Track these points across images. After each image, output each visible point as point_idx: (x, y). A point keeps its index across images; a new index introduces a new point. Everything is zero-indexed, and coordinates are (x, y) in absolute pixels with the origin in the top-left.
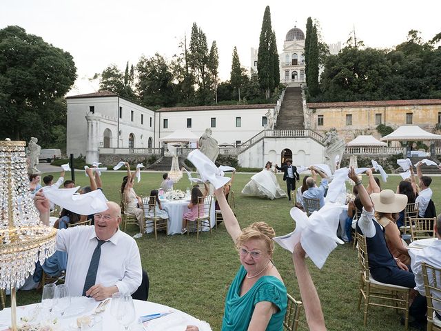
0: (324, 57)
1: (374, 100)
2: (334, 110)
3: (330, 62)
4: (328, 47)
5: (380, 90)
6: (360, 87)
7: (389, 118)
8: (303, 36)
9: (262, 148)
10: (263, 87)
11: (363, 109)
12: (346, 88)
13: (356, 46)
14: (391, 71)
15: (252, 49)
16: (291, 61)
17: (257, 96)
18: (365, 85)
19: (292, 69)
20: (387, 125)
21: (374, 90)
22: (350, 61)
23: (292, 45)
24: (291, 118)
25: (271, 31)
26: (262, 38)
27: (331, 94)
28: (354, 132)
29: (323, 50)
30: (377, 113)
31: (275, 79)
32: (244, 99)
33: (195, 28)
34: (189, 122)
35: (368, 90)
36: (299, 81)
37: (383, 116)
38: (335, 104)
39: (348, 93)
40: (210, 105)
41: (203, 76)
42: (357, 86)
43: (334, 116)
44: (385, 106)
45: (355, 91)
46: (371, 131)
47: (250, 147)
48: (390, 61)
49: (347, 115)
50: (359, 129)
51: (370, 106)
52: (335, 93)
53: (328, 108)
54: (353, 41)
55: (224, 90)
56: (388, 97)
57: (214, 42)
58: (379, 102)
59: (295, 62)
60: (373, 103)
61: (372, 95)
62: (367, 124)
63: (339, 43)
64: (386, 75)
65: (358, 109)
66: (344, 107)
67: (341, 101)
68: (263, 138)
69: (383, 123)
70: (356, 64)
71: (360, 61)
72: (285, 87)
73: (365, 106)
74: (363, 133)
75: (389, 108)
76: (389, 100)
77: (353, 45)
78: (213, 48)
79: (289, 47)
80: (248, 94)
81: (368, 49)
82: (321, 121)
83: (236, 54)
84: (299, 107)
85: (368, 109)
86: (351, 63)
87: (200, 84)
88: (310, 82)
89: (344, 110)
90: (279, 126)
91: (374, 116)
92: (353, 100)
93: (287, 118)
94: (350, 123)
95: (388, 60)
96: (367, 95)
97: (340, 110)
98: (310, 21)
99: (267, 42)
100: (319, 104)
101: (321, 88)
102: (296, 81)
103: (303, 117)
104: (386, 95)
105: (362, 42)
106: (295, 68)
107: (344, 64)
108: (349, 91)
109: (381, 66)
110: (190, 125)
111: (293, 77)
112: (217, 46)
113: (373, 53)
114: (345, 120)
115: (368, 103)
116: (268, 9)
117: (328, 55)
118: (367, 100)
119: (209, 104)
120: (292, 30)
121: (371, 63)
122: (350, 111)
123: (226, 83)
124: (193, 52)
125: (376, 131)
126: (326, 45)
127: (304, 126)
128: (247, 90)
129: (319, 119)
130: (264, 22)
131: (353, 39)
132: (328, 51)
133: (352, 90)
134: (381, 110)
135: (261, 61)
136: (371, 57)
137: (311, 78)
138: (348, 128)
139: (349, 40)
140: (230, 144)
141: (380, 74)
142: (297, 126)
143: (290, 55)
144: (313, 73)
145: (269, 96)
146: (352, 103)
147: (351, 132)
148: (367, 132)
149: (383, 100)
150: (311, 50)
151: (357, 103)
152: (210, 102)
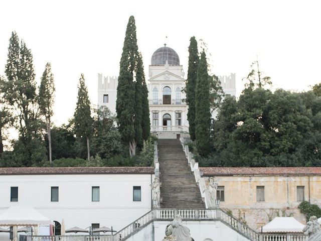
0: (215, 96)
1: (292, 166)
2: (239, 179)
3: (229, 108)
4: (220, 83)
5: (300, 151)
6: (272, 146)
7: (314, 193)
8: (178, 60)
9: (150, 236)
10: (126, 140)
11: (280, 179)
12: (253, 147)
13: (260, 84)
14: (312, 125)
15: (100, 76)
16: (161, 98)
17: (118, 153)
18: (278, 143)
19: (162, 111)
20: (312, 203)
21: (291, 151)
22: (257, 107)
23: (163, 74)
24: (180, 189)
25: (137, 53)
26: (124, 64)
27: (231, 154)
28: (268, 212)
29: (214, 86)
30: (299, 185)
31: (143, 126)
32: (98, 157)
33: (14, 40)
34: (14, 193)
35: (283, 150)
36: (174, 129)
37: (306, 189)
38: (240, 170)
39: (255, 154)
40: (41, 166)
41: (26, 117)
42: (267, 144)
43: (239, 187)
44: (309, 175)
45: (266, 151)
46: (291, 211)
47: (132, 234)
48: (310, 110)
49: (258, 187)
50: (275, 207)
51: (288, 175)
52: (237, 153)
53: (231, 175)
54: (256, 76)
55: (59, 140)
56: (310, 162)
57: (48, 65)
58: (299, 168)
59: (167, 99)
60: (292, 170)
61: (288, 158)
62: (285, 201)
63: (233, 76)
64: (306, 131)
65: (273, 179)
66: (253, 175)
67: (246, 166)
68: (152, 221)
69: (307, 199)
70: (266, 112)
71: (270, 108)
72: (157, 139)
73: (282, 175)
74: (281, 213)
75: (314, 178)
76: (312, 166)
77: (256, 82)
78: (45, 74)
79: (157, 76)
80: (102, 148)
81: (279, 91)
82: (221, 195)
83: (82, 85)
84: (185, 172)
85: (286, 179)
86: (258, 111)
87: (22, 130)
88: (198, 135)
89: (254, 179)
90: (166, 202)
91: (294, 189)
92: (263, 165)
93: (175, 190)
94: (261, 199)
95: (308, 108)
96: (282, 158)
97: (247, 179)
98: (193, 43)
99: (132, 69)
100: (217, 170)
101: (215, 144)
102: (169, 129)
103: (198, 189)
104: (308, 159)
105: (268, 78)
106: (167, 109)
107: (249, 111)
108: (256, 151)
109: (299, 117)
110: (17, 197)
111: (165, 123)
112: (52, 71)
113: (288, 98)
114: (255, 194)
115: (285, 170)
116: (132, 20)
117: (220, 94)
118: (283, 166)
119: (39, 163)
120: (160, 50)
121: (285, 112)
122: (262, 181)
123: (61, 129)
124: (11, 78)
125: (297, 211)
126: (217, 78)
127: (203, 203)
128: (100, 142)
129: (218, 192)
130: (126, 39)
131: (256, 73)
132: (221, 88)
133: (260, 149)
134: (304, 181)
135: (122, 98)
136: (286, 104)
137: (198, 127)
138: (260, 205)
139: (251, 74)
140: (84, 229)
141: (299, 129)
142: (192, 202)
143: (160, 88)
144: (202, 121)
145: (134, 153)
146: (263, 170)
147: (263, 212)
148: (285, 212)
149: (304, 165)
150: (199, 86)
151: (270, 170)
152: (40, 160)
